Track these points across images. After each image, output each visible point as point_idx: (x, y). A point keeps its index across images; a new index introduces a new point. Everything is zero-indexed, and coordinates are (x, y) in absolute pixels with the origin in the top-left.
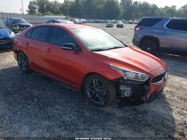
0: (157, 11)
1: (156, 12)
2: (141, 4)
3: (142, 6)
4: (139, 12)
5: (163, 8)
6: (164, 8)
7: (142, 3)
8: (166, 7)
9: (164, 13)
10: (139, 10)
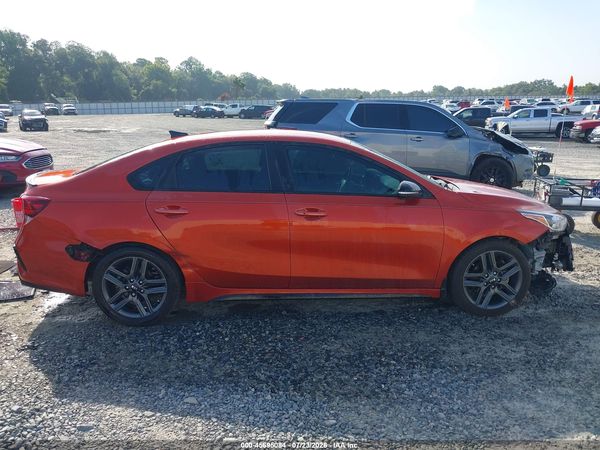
0: (119, 72)
1: (117, 75)
2: (62, 49)
3: (69, 57)
4: (62, 74)
5: (132, 63)
6: (134, 64)
7: (64, 47)
8: (142, 62)
9: (141, 77)
10: (58, 67)
